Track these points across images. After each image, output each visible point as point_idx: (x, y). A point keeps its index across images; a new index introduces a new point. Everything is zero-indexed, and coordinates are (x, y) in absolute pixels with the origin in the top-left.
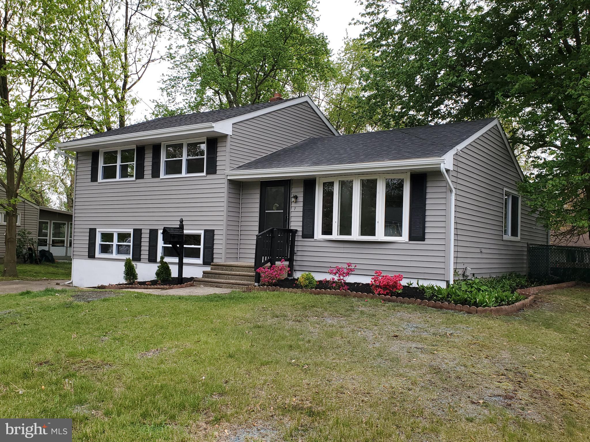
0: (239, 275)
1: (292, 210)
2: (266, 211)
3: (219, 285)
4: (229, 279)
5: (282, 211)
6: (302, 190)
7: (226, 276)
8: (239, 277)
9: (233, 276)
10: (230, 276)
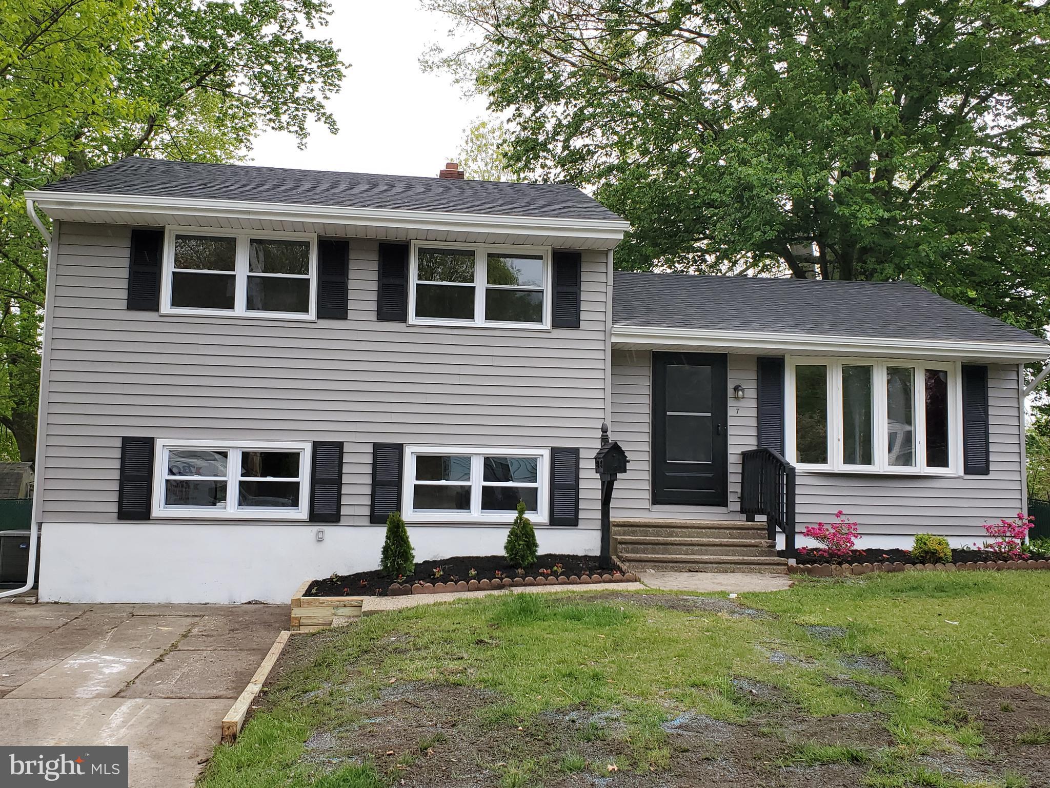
0: (721, 545)
1: (731, 412)
2: (668, 413)
3: (696, 566)
4: (694, 554)
5: (709, 414)
6: (754, 376)
7: (685, 548)
8: (721, 548)
9: (704, 548)
10: (696, 548)
